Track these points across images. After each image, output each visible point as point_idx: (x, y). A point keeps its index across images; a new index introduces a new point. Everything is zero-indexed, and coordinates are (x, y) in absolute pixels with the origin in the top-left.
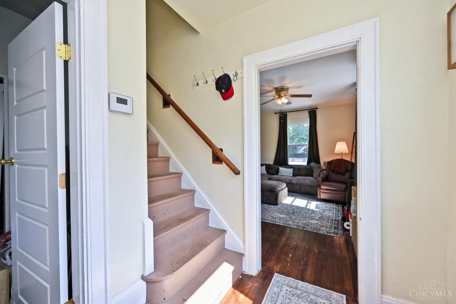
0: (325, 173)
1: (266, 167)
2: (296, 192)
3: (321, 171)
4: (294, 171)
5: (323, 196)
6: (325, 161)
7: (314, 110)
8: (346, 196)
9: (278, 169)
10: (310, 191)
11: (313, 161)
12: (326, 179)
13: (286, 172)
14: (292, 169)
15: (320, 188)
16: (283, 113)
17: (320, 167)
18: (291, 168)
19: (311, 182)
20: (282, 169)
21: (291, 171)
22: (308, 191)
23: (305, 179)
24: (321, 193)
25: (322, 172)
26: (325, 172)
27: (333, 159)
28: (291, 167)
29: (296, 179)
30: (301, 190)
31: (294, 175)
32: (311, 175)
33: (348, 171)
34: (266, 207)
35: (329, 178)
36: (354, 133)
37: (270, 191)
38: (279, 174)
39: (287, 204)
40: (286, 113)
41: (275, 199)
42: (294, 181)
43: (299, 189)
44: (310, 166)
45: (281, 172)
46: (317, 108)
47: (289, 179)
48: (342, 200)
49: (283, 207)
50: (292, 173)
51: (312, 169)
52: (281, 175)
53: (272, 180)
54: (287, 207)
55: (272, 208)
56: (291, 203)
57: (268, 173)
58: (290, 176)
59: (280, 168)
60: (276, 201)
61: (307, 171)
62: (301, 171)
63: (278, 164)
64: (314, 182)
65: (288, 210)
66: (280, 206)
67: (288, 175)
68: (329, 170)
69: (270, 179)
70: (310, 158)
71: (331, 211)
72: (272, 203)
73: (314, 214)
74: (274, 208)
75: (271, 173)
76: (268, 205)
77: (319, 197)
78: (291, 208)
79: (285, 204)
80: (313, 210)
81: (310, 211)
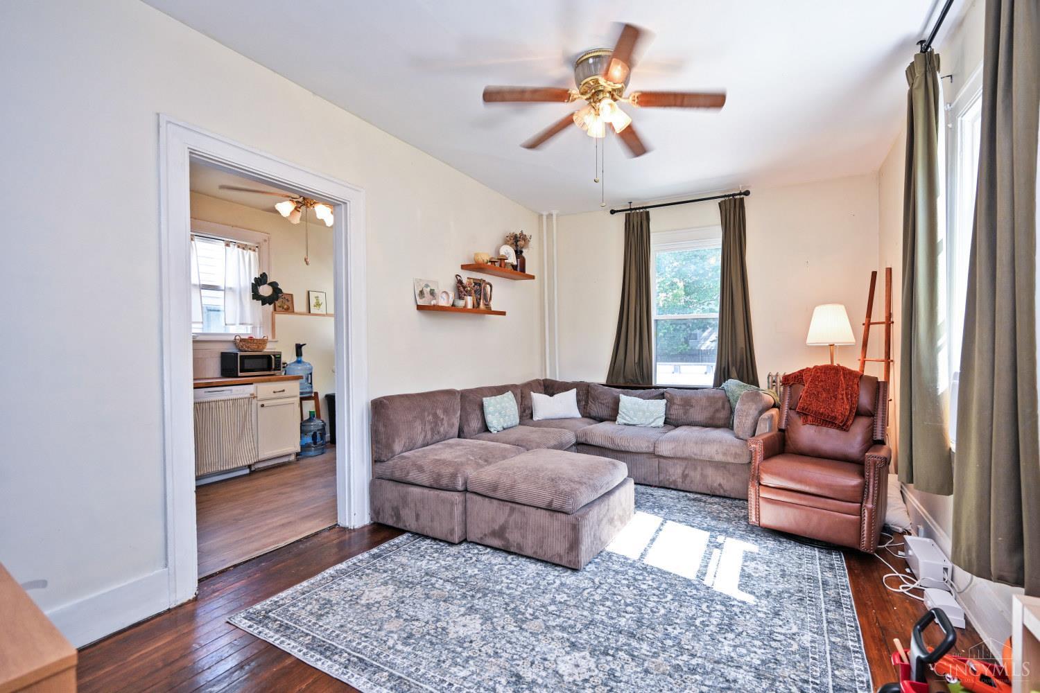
0: (776, 419)
1: (578, 394)
2: (672, 487)
3: (761, 412)
4: (668, 408)
5: (770, 516)
6: (774, 374)
7: (738, 197)
8: (861, 521)
9: (617, 402)
10: (720, 485)
11: (734, 372)
12: (780, 446)
13: (644, 412)
14: (664, 401)
15: (760, 484)
16: (636, 209)
17: (756, 396)
18: (662, 396)
19: (725, 454)
20: (629, 403)
21: (657, 408)
22: (716, 485)
23: (704, 442)
24: (762, 502)
25: (766, 415)
26: (774, 412)
27: (804, 368)
28: (661, 393)
29: (674, 440)
30: (692, 483)
31: (670, 423)
32: (728, 425)
33: (859, 413)
34: (525, 587)
35: (789, 442)
36: (874, 274)
37: (550, 509)
38: (618, 417)
39: (623, 560)
40: (648, 210)
41: (567, 546)
42: (665, 449)
43: (685, 476)
44: (723, 389)
45: (624, 410)
46: (747, 193)
47: (648, 441)
48: (847, 538)
49: (601, 583)
50: (663, 414)
51: (729, 401)
52: (625, 424)
53: (590, 442)
54: (617, 586)
55: (547, 594)
56: (642, 554)
57: (586, 414)
58: (653, 425)
59: (623, 398)
60: (574, 553)
61: (712, 410)
62: (692, 410)
63: (621, 382)
64: (736, 454)
65: (615, 602)
66: (588, 575)
67: (650, 424)
68: (790, 409)
69: (582, 440)
70: (723, 363)
71: (808, 602)
72: (557, 561)
73: (731, 636)
74: (557, 590)
75: (593, 414)
76: (537, 573)
77: (754, 519)
78: (635, 592)
79: (618, 557)
80: (730, 598)
81: (719, 603)
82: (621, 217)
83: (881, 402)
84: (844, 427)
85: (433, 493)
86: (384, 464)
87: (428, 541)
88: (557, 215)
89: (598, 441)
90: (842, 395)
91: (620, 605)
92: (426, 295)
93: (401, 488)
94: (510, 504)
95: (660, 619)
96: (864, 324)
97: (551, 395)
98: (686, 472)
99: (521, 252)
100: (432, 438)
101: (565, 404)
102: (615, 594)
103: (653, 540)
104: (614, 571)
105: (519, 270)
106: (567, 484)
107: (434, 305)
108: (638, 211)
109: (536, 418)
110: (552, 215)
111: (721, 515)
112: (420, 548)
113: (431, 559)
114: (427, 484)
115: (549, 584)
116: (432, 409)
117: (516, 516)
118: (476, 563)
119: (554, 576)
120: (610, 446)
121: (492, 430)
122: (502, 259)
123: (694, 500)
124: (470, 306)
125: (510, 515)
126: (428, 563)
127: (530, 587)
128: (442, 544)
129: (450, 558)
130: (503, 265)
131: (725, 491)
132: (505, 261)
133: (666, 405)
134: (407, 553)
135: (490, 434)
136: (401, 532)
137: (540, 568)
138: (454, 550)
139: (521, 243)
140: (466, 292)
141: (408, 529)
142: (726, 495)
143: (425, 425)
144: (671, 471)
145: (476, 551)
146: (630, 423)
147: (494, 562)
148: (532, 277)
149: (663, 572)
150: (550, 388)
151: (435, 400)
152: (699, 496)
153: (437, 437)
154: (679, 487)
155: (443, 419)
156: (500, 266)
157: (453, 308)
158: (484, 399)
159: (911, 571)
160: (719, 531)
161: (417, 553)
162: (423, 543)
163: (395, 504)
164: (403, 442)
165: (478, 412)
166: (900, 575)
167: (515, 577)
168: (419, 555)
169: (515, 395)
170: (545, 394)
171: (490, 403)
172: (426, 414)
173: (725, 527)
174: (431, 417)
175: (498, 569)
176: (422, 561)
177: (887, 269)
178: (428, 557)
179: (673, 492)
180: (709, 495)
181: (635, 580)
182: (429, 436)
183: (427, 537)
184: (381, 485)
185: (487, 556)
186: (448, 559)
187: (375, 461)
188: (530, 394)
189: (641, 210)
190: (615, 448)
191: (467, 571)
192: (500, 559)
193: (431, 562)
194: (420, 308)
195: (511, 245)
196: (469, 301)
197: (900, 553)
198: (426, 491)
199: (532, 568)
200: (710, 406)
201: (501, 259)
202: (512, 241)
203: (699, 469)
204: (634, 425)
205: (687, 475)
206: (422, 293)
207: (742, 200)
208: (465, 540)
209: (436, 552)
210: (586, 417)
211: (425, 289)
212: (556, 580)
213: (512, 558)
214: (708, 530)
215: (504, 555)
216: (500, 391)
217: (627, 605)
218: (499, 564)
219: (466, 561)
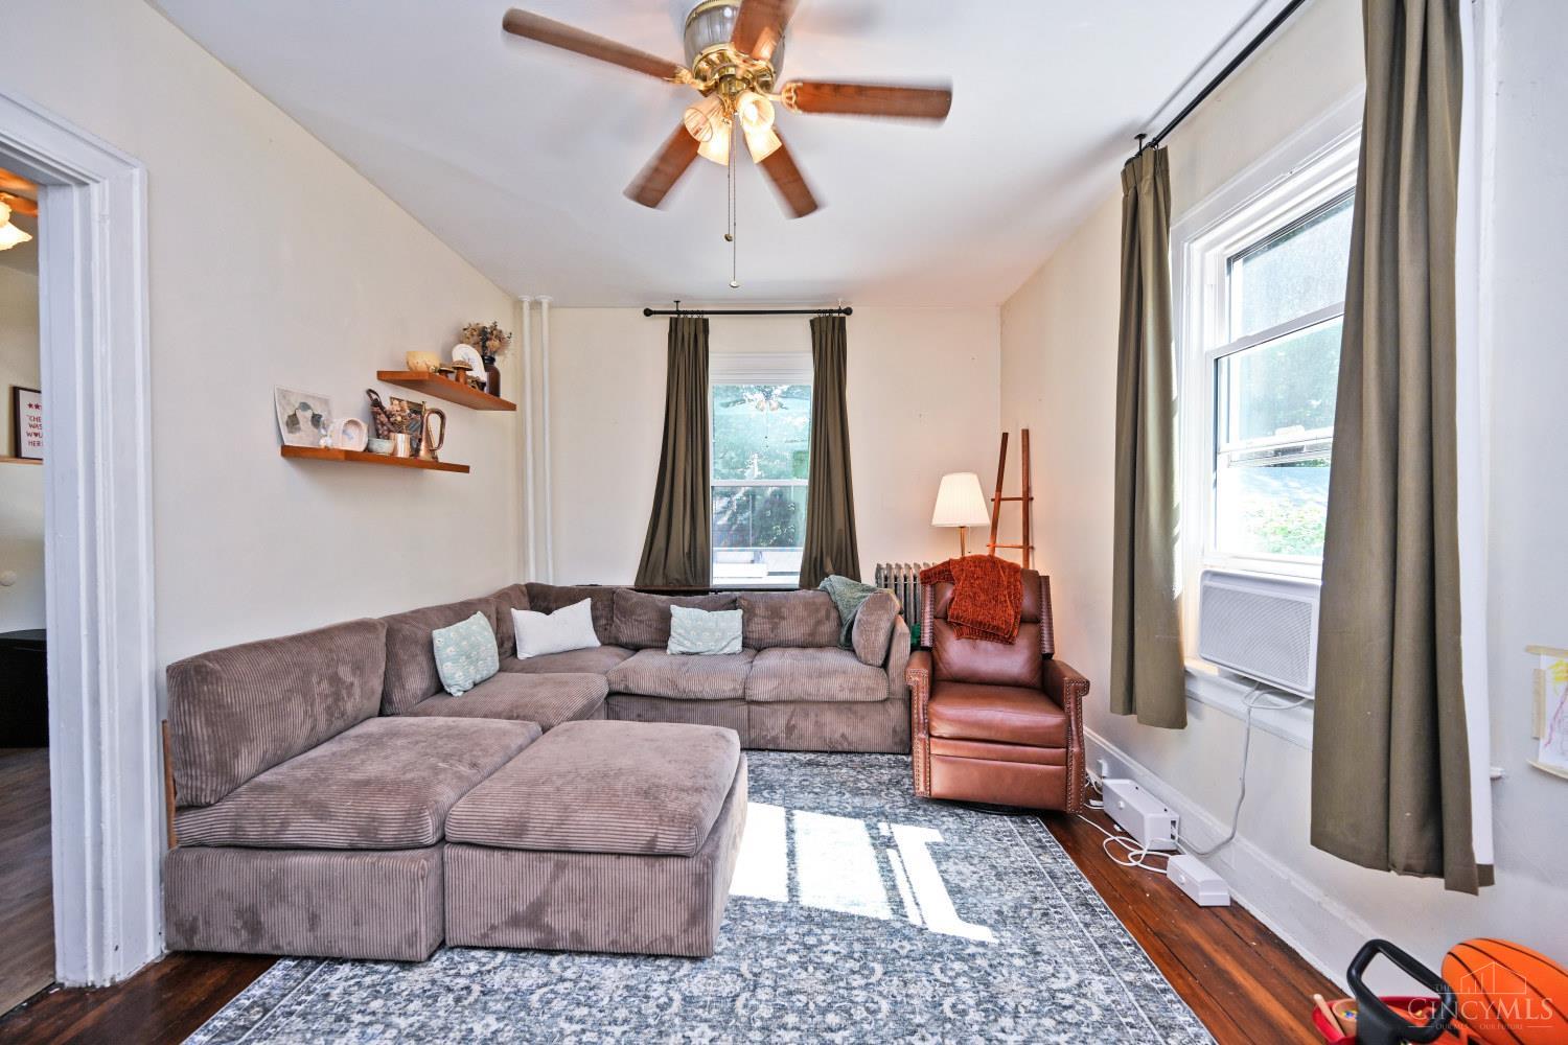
1: (593, 608)
2: (771, 746)
4: (746, 622)
5: (944, 781)
7: (837, 315)
8: (1067, 771)
9: (666, 617)
10: (843, 736)
13: (711, 632)
14: (739, 612)
15: (931, 736)
16: (686, 313)
18: (733, 605)
19: (851, 690)
20: (684, 616)
21: (729, 624)
22: (837, 736)
23: (821, 673)
24: (934, 763)
27: (947, 559)
28: (731, 599)
29: (772, 674)
30: (801, 737)
31: (753, 646)
32: (845, 645)
33: (1024, 620)
34: (617, 1030)
35: (941, 665)
36: (1005, 436)
37: (651, 854)
38: (669, 643)
39: (765, 910)
40: (705, 316)
41: (685, 916)
42: (762, 690)
43: (790, 729)
44: (825, 590)
45: (680, 631)
46: (848, 311)
47: (734, 680)
48: (1050, 799)
49: (755, 975)
50: (740, 633)
51: (836, 608)
52: (683, 653)
53: (633, 688)
54: (785, 971)
55: (668, 1035)
56: (790, 890)
57: (609, 639)
58: (727, 650)
59: (675, 610)
60: (699, 929)
61: (812, 622)
62: (783, 623)
63: (659, 582)
64: (868, 688)
65: (802, 1012)
66: (724, 961)
67: (722, 650)
68: (935, 617)
69: (621, 688)
70: (814, 551)
71: (1057, 916)
72: (662, 948)
73: (1006, 1021)
74: (685, 1019)
75: (624, 639)
76: (627, 987)
77: (922, 789)
78: (819, 974)
79: (755, 906)
80: (960, 942)
81: (952, 957)
82: (662, 324)
83: (1044, 603)
84: (1008, 640)
85: (357, 862)
86: (208, 811)
87: (345, 970)
88: (551, 307)
89: (647, 685)
90: (1005, 596)
91: (812, 1017)
92: (302, 425)
93: (263, 863)
94: (555, 856)
95: (891, 1024)
96: (993, 500)
97: (548, 611)
98: (793, 722)
99: (492, 360)
100: (329, 726)
101: (574, 626)
102: (790, 993)
103: (791, 854)
104: (763, 938)
105: (490, 392)
106: (677, 798)
107: (327, 449)
108: (689, 316)
109: (522, 655)
110: (540, 304)
111: (859, 785)
112: (328, 995)
113: (367, 1019)
114: (342, 842)
115: (662, 1008)
116: (328, 666)
117: (572, 878)
118: (484, 998)
119: (662, 982)
120: (670, 693)
121: (453, 690)
122: (463, 369)
123: (810, 763)
124: (403, 451)
125: (554, 878)
126: (363, 1033)
127: (626, 1028)
128: (383, 968)
129: (416, 1005)
130: (462, 380)
131: (849, 744)
132: (468, 373)
133: (743, 616)
134: (297, 1023)
135: (449, 700)
136: (265, 961)
137: (626, 971)
138: (417, 978)
139: (493, 344)
140: (392, 424)
141: (286, 950)
142: (852, 748)
143: (312, 705)
144: (769, 723)
145: (474, 968)
146: (692, 651)
147: (524, 985)
148: (511, 407)
149: (844, 918)
150: (544, 599)
151: (333, 647)
152: (813, 756)
153: (339, 724)
154: (782, 747)
155: (352, 684)
156: (457, 379)
157: (367, 456)
158: (436, 633)
159: (1121, 828)
160: (873, 814)
161: (326, 1014)
162: (332, 979)
163: (247, 901)
164: (260, 753)
165: (422, 659)
166: (1116, 838)
167: (585, 1011)
168: (330, 1018)
169: (489, 618)
170: (533, 608)
171: (445, 639)
172: (314, 679)
173: (877, 804)
174: (325, 685)
175: (540, 1000)
176: (344, 1032)
177: (1023, 431)
178: (358, 1018)
179: (772, 754)
180: (826, 752)
181: (809, 948)
182: (322, 725)
183: (342, 961)
184: (199, 860)
185: (504, 973)
186: (412, 1007)
187: (181, 809)
188: (510, 613)
189: (695, 316)
190: (679, 696)
191: (471, 1030)
192: (535, 972)
193: (370, 1031)
194: (288, 452)
195: (475, 345)
196: (401, 444)
197: (1093, 802)
198: (338, 860)
199: (613, 975)
200: (809, 616)
201: (458, 368)
202: (476, 338)
203: (812, 715)
204: (697, 653)
205: (794, 726)
206: (293, 422)
207: (842, 320)
208: (442, 945)
209: (376, 995)
210: (610, 644)
211: (300, 414)
212: (672, 993)
213: (560, 963)
214: (857, 816)
215: (543, 958)
216: (459, 612)
217: (824, 1012)
218: (539, 987)
219: (458, 1000)
